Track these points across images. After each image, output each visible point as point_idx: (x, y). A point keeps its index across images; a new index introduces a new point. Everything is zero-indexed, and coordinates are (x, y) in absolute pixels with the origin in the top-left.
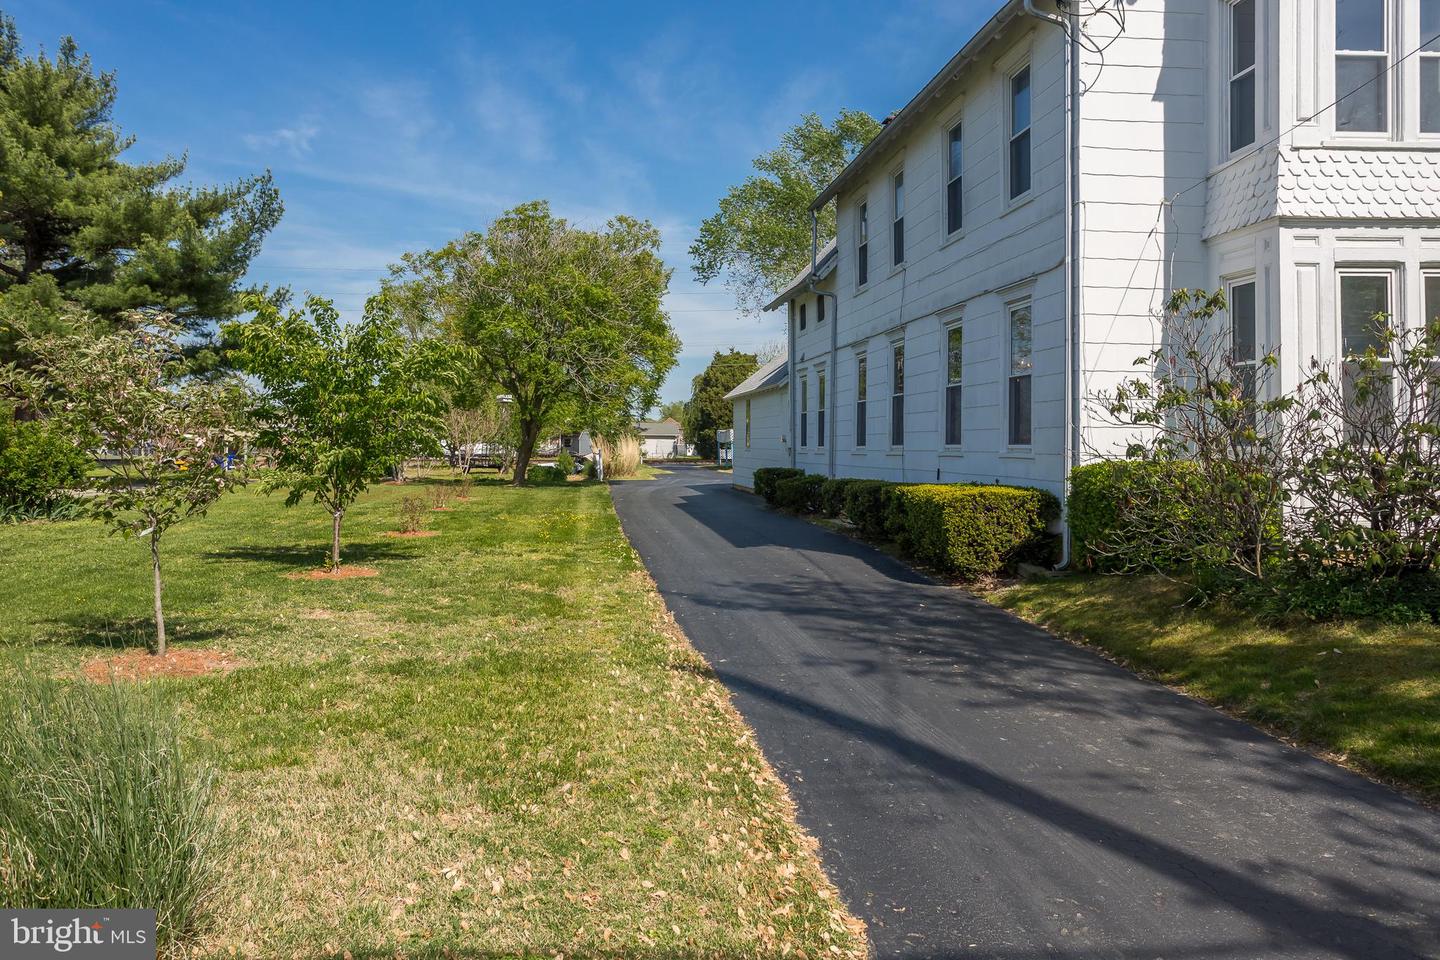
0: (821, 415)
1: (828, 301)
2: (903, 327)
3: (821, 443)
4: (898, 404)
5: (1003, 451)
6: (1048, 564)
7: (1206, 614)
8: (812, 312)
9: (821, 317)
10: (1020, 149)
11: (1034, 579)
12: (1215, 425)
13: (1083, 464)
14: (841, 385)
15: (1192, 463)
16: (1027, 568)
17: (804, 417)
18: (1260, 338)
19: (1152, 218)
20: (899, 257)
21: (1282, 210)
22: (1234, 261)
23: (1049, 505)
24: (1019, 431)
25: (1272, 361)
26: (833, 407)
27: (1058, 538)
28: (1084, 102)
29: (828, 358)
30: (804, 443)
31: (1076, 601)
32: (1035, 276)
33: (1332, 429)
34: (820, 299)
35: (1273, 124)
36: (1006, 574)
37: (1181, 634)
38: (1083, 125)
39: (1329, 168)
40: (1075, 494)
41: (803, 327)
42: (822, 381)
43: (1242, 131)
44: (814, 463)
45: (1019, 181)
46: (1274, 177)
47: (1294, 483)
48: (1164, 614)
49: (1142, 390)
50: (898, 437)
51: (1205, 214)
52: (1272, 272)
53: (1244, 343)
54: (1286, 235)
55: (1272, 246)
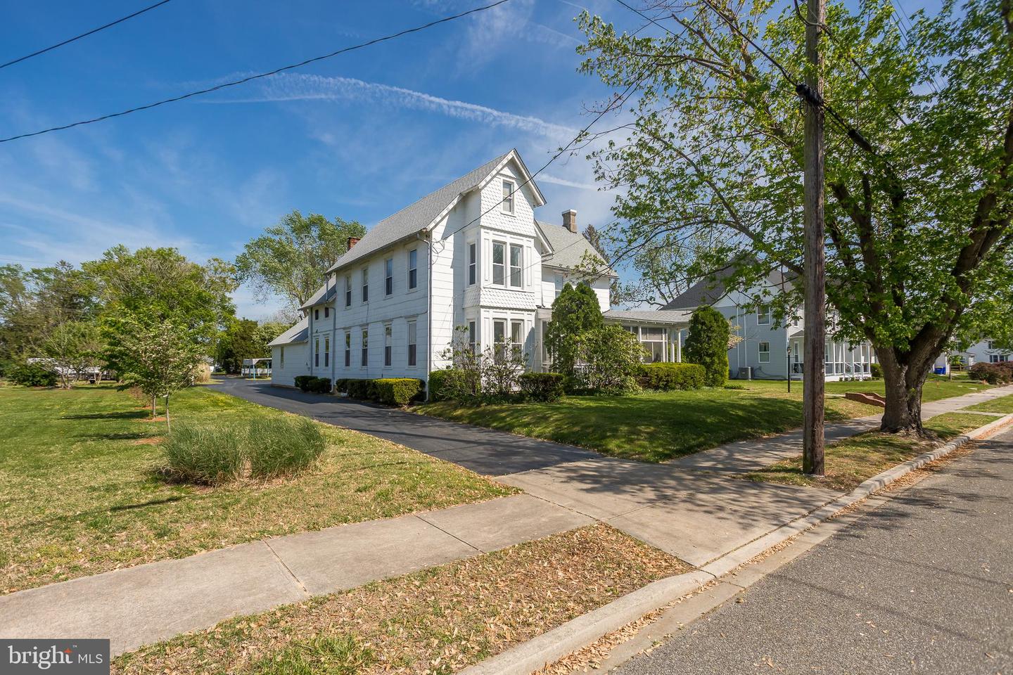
0: (327, 355)
1: (331, 311)
2: (367, 324)
3: (327, 365)
4: (365, 352)
5: (407, 368)
6: (422, 400)
7: (465, 407)
8: (322, 314)
9: (327, 315)
10: (413, 274)
11: (419, 405)
12: (466, 360)
13: (432, 371)
14: (337, 343)
15: (461, 370)
16: (417, 402)
17: (317, 355)
18: (476, 339)
19: (450, 301)
20: (365, 298)
21: (481, 304)
22: (470, 315)
23: (422, 383)
24: (412, 361)
25: (479, 344)
26: (334, 352)
27: (425, 393)
28: (434, 267)
29: (332, 333)
30: (317, 365)
31: (433, 408)
32: (418, 315)
33: (491, 362)
34: (327, 309)
35: (479, 281)
36: (411, 404)
37: (459, 412)
38: (433, 273)
39: (491, 293)
40: (431, 379)
41: (317, 318)
42: (327, 342)
43: (472, 281)
44: (321, 373)
45: (413, 284)
46: (479, 295)
47: (483, 374)
48: (456, 408)
49: (449, 351)
50: (364, 362)
51: (463, 301)
52: (479, 319)
53: (472, 338)
54: (482, 310)
55: (479, 313)
